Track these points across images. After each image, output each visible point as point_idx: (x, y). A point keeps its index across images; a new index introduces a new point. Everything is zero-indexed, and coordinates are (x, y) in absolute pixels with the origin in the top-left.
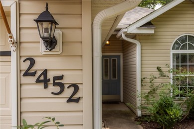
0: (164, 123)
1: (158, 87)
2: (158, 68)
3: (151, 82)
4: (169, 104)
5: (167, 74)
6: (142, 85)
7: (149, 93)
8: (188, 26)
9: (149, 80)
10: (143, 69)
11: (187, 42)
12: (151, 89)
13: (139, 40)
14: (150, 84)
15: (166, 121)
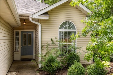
0: (50, 71)
1: (50, 50)
2: (51, 39)
3: (47, 47)
4: (53, 60)
5: (56, 42)
6: (42, 49)
7: (46, 54)
8: (68, 16)
9: (46, 46)
10: (43, 40)
11: (68, 25)
12: (47, 51)
13: (41, 23)
14: (47, 49)
15: (51, 70)
